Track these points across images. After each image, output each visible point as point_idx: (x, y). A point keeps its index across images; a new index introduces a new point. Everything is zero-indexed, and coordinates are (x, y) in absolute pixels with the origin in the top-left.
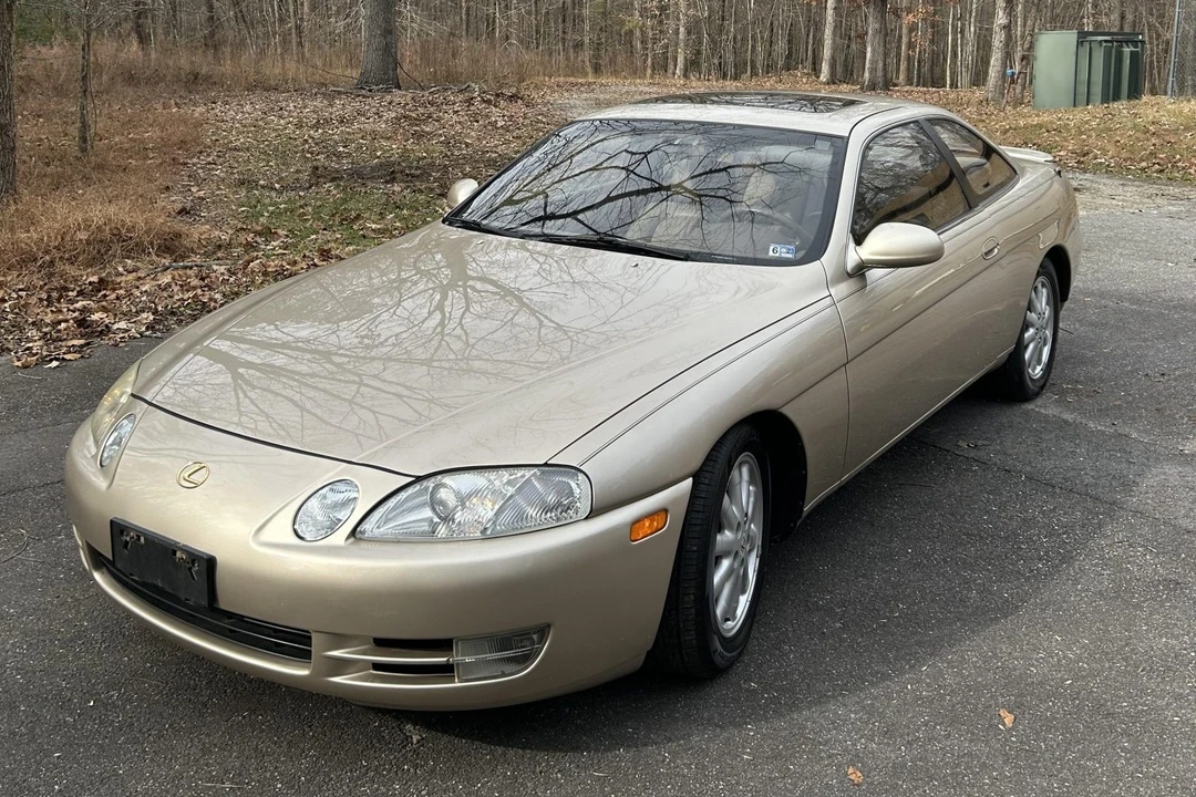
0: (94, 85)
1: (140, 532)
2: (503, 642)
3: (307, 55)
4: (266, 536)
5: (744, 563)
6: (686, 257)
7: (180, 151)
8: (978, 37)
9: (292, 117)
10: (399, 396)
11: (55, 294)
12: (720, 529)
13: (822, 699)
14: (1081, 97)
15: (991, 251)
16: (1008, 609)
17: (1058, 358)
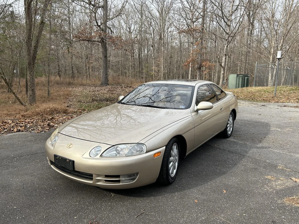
0: (50, 84)
1: (60, 157)
2: (130, 176)
3: (91, 79)
4: (84, 156)
5: (175, 164)
6: (164, 108)
7: (67, 96)
8: (218, 76)
9: (88, 90)
10: (109, 133)
11: (43, 120)
12: (171, 157)
13: (190, 188)
14: (237, 86)
15: (222, 109)
16: (224, 173)
17: (233, 131)
